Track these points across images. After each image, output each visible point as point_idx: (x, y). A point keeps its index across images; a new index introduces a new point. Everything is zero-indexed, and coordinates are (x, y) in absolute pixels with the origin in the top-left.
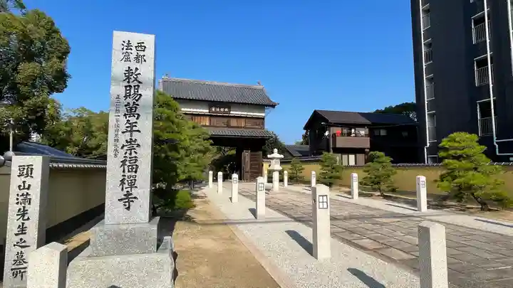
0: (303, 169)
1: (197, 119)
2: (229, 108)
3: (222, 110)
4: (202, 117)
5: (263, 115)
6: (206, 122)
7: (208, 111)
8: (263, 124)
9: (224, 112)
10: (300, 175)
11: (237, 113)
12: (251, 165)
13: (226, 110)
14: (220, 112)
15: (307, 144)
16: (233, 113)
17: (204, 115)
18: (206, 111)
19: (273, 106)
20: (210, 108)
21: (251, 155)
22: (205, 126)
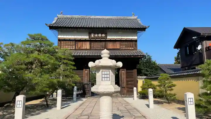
0: (174, 86)
1: (80, 44)
2: (106, 34)
3: (100, 35)
4: (84, 43)
5: (136, 38)
6: (87, 45)
7: (88, 37)
8: (136, 46)
9: (102, 37)
10: (172, 92)
11: (113, 37)
12: (127, 81)
13: (103, 35)
14: (98, 37)
15: (179, 63)
16: (109, 37)
17: (85, 41)
18: (86, 37)
19: (144, 29)
20: (90, 34)
21: (127, 73)
22: (86, 50)
